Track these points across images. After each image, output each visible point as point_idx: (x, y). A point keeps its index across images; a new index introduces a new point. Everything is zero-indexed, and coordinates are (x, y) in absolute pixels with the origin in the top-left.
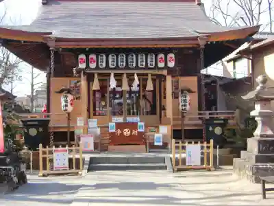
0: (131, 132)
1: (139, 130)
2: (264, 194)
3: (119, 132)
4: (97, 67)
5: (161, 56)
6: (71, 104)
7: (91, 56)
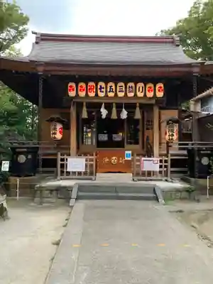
1: (127, 159)
3: (107, 160)
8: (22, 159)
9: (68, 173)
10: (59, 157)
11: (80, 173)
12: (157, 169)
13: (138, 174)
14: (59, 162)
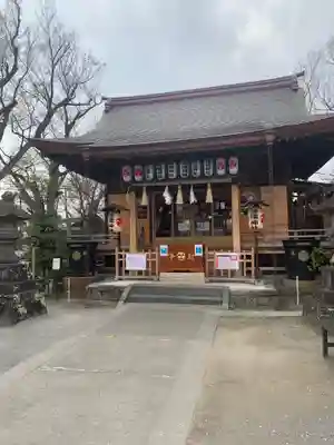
0: (187, 256)
1: (197, 254)
2: (325, 352)
3: (172, 256)
4: (144, 180)
5: (221, 161)
6: (118, 224)
7: (136, 167)
8: (77, 256)
9: (127, 272)
10: (117, 253)
11: (140, 273)
12: (236, 266)
13: (211, 274)
14: (117, 260)
